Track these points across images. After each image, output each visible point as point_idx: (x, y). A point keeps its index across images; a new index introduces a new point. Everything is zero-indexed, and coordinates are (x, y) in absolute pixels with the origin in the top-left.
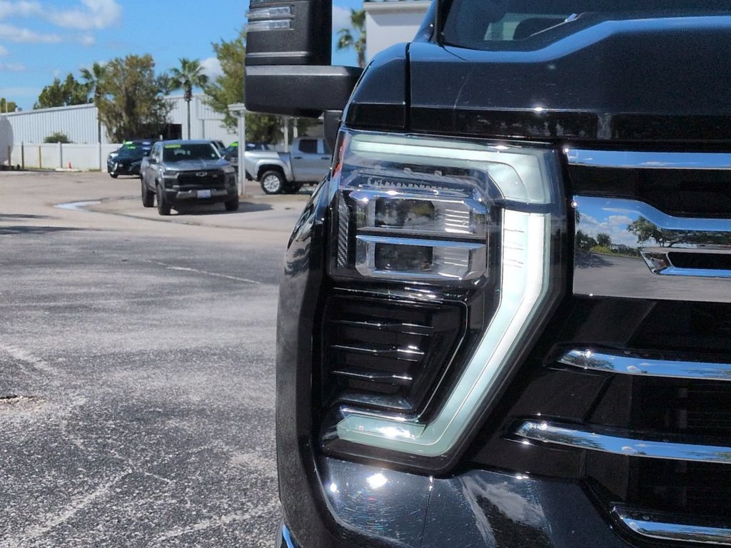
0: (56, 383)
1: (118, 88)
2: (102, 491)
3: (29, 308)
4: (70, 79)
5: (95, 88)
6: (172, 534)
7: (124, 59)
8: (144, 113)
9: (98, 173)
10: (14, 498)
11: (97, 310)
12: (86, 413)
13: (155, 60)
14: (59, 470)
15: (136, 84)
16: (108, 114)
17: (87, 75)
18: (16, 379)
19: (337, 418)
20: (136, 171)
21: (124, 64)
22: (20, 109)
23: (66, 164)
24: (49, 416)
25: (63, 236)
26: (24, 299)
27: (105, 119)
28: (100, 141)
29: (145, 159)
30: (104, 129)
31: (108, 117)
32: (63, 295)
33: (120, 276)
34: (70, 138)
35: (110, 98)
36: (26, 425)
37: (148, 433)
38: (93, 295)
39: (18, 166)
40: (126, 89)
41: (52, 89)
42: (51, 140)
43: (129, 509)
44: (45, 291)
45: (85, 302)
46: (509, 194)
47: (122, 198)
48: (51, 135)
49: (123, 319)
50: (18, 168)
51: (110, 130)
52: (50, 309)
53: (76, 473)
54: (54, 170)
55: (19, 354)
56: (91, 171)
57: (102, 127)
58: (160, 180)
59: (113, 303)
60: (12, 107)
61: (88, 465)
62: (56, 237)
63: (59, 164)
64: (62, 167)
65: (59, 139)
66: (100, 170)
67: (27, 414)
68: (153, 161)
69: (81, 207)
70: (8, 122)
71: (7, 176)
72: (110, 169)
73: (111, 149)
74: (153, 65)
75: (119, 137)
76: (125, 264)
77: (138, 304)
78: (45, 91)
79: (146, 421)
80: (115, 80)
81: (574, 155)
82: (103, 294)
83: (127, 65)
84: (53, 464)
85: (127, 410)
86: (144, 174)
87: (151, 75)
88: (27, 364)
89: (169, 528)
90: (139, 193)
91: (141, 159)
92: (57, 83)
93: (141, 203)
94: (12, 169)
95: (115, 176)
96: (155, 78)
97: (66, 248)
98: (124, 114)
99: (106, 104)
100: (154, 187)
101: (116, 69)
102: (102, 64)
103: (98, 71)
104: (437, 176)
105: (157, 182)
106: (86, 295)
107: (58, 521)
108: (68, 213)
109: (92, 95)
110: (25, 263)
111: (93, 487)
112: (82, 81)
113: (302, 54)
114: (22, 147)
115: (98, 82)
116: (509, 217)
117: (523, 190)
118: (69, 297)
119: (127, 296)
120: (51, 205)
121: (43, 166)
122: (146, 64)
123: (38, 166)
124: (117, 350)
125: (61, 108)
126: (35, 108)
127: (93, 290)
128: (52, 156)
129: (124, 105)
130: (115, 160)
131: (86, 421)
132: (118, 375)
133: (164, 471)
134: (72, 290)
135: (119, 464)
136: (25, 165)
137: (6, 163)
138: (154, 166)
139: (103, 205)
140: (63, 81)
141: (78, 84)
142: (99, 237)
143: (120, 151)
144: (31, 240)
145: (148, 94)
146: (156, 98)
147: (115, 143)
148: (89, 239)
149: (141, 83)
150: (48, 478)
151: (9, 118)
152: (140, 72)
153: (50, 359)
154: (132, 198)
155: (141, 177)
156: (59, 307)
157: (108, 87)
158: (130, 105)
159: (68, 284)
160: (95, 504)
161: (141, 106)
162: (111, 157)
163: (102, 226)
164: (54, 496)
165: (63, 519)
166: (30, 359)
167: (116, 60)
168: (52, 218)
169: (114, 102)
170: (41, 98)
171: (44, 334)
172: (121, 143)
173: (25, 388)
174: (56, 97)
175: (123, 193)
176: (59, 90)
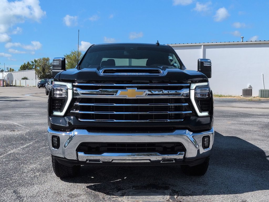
0: (23, 128)
1: (41, 66)
2: (31, 143)
3: (17, 116)
4: (28, 63)
5: (34, 66)
6: (43, 148)
7: (42, 58)
8: (47, 72)
9: (35, 87)
10: (15, 144)
11: (33, 116)
12: (29, 133)
13: (50, 59)
14: (24, 140)
15: (45, 65)
16: (38, 72)
17: (33, 62)
18: (15, 128)
19: (53, 113)
20: (45, 87)
21: (42, 60)
22: (15, 71)
23: (27, 85)
24: (22, 133)
25: (26, 102)
26: (16, 114)
27: (37, 73)
28: (36, 79)
29: (46, 83)
30: (37, 76)
31: (38, 73)
32: (25, 113)
33: (38, 110)
34: (28, 78)
35: (38, 68)
36: (17, 135)
37: (41, 135)
38: (32, 113)
39: (15, 85)
40: (42, 66)
41: (24, 66)
42: (23, 79)
43: (36, 145)
44: (21, 113)
45: (30, 115)
46: (69, 88)
47: (41, 93)
48: (23, 77)
49: (38, 117)
50: (15, 86)
51: (38, 76)
52: (22, 116)
53: (26, 141)
54: (24, 86)
55: (16, 124)
56: (33, 86)
57: (36, 75)
58: (50, 88)
59: (36, 115)
60: (13, 70)
61: (29, 140)
62: (24, 102)
63: (25, 85)
64: (26, 85)
65: (25, 78)
66: (36, 86)
67: (17, 133)
68: (49, 84)
69: (30, 95)
70: (12, 74)
71: (12, 88)
72: (38, 86)
73: (38, 81)
74: (49, 60)
75: (41, 78)
76: (40, 107)
77: (42, 115)
78: (22, 66)
79: (41, 133)
80: (40, 64)
81: (74, 84)
82: (34, 113)
83: (43, 60)
84: (22, 140)
85: (37, 132)
86: (46, 87)
87: (49, 62)
88: (17, 125)
89: (43, 147)
90: (45, 92)
91: (46, 84)
92: (25, 64)
93: (45, 94)
94: (13, 86)
95: (39, 88)
96: (50, 63)
97: (26, 104)
98: (42, 72)
99: (37, 70)
100: (49, 90)
101: (40, 61)
102: (36, 59)
103: (35, 61)
104: (62, 86)
105: (49, 89)
106: (30, 113)
107: (23, 147)
108: (27, 97)
109: (34, 67)
110: (17, 107)
111: (30, 143)
112: (31, 64)
113: (61, 68)
114: (16, 81)
115: (35, 64)
116: (69, 90)
117: (70, 88)
118: (27, 114)
119: (40, 113)
120: (23, 95)
121: (21, 85)
122: (48, 60)
123: (20, 85)
124: (36, 123)
125: (26, 70)
126: (19, 71)
127: (32, 112)
128: (23, 83)
129: (42, 70)
130: (39, 84)
131: (29, 134)
132: (36, 127)
133: (43, 140)
134: (27, 112)
135: (35, 139)
136: (16, 85)
137: (11, 85)
138: (49, 85)
139: (36, 95)
140: (26, 63)
141: (30, 64)
142: (34, 102)
143: (41, 82)
144: (18, 103)
145: (48, 67)
146: (50, 68)
147: (40, 79)
148: (32, 102)
149: (46, 65)
150: (21, 142)
151: (12, 73)
152: (46, 62)
153: (22, 124)
154: (43, 93)
155: (46, 88)
156: (24, 116)
157: (38, 65)
158: (44, 70)
159: (27, 111)
160: (30, 145)
161: (46, 70)
162: (38, 83)
163: (36, 100)
164: (22, 144)
165: (24, 147)
166: (18, 124)
167: (40, 59)
168: (23, 98)
169: (39, 69)
170: (21, 68)
171: (21, 120)
172: (41, 79)
173: (17, 129)
174: (25, 68)
175: (41, 92)
176: (25, 66)
